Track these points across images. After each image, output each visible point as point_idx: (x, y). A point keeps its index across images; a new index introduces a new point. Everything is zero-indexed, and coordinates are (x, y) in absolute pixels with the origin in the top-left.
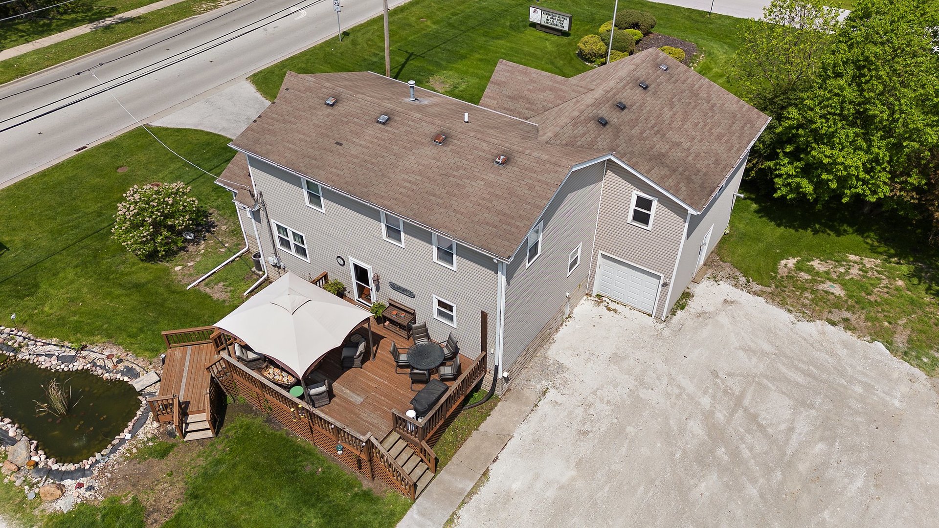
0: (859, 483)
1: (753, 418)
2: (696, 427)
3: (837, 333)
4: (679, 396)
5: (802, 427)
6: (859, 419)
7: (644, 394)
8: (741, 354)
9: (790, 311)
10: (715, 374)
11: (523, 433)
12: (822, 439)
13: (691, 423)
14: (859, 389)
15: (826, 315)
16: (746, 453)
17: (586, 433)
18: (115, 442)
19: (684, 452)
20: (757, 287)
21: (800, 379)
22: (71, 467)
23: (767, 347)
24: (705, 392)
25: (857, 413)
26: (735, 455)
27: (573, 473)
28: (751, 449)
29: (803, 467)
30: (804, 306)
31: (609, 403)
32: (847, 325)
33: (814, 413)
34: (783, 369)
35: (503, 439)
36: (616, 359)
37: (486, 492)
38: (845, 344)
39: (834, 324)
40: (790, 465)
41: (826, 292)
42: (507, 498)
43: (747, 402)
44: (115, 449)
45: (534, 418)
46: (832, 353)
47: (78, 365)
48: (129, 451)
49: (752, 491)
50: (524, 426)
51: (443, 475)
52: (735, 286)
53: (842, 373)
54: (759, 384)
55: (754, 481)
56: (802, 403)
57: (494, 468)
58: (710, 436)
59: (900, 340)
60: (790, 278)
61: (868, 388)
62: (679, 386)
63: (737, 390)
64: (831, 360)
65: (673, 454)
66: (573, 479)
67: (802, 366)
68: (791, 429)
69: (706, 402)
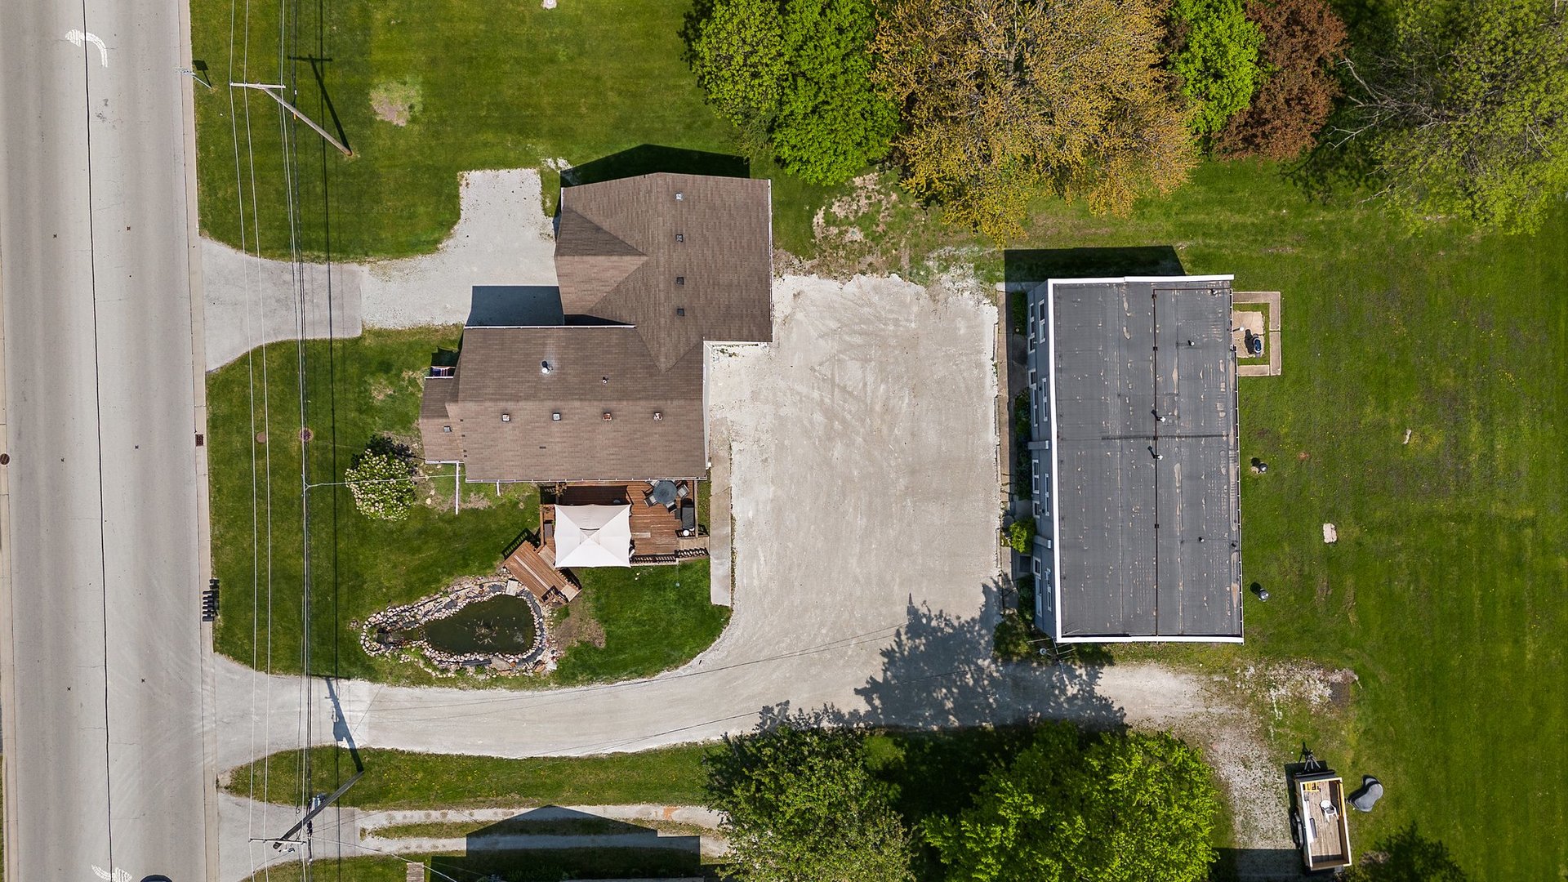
0: (907, 401)
1: (844, 389)
2: (818, 417)
3: (869, 281)
4: (801, 401)
5: (870, 379)
6: (896, 352)
7: (783, 412)
8: (821, 342)
9: (835, 278)
10: (813, 369)
11: (734, 481)
12: (882, 381)
13: (815, 416)
14: (891, 328)
15: (857, 268)
16: (849, 417)
17: (766, 459)
18: (537, 626)
19: (819, 438)
20: (808, 264)
21: (858, 340)
22: (531, 651)
23: (833, 325)
24: (813, 388)
25: (895, 348)
26: (844, 421)
27: (773, 488)
28: (850, 412)
29: (878, 408)
30: (842, 266)
31: (767, 431)
32: (872, 268)
33: (873, 363)
34: (847, 338)
35: (727, 491)
36: (755, 396)
37: (738, 527)
38: (876, 289)
39: (863, 273)
40: (872, 410)
41: (852, 242)
42: (750, 524)
43: (837, 381)
44: (542, 630)
45: (735, 468)
46: (870, 304)
47: (461, 604)
48: (550, 625)
49: (859, 440)
50: (733, 477)
51: (712, 532)
52: (795, 273)
53: (879, 319)
54: (839, 360)
55: (858, 434)
56: (866, 360)
57: (733, 511)
58: (827, 418)
59: (905, 263)
60: (825, 238)
61: (896, 322)
62: (798, 393)
63: (829, 374)
64: (871, 310)
65: (814, 443)
66: (775, 492)
67: (857, 328)
68: (865, 384)
69: (816, 394)
